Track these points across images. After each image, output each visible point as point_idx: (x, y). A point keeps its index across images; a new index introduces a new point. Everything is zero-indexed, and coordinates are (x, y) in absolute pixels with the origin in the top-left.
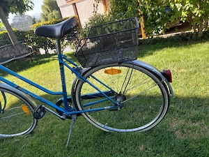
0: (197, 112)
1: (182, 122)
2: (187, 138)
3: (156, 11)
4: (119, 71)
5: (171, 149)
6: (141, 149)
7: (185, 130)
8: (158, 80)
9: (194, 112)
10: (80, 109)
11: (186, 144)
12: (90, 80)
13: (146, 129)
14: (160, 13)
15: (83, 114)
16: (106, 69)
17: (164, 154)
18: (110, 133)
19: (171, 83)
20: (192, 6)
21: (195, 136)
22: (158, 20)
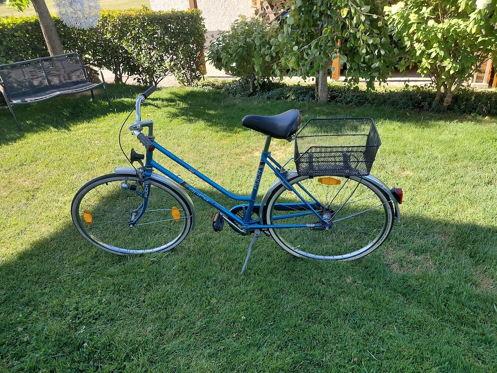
0: (423, 242)
1: (402, 253)
2: (406, 273)
3: (375, 46)
4: (338, 182)
5: (387, 284)
6: (348, 281)
7: (404, 264)
8: (385, 200)
9: (419, 242)
10: (269, 222)
11: (404, 279)
12: (295, 186)
13: (354, 258)
14: (383, 52)
15: (271, 230)
16: (321, 177)
17: (377, 289)
18: (302, 259)
19: (399, 205)
20: (442, 53)
21: (417, 271)
22: (377, 64)
